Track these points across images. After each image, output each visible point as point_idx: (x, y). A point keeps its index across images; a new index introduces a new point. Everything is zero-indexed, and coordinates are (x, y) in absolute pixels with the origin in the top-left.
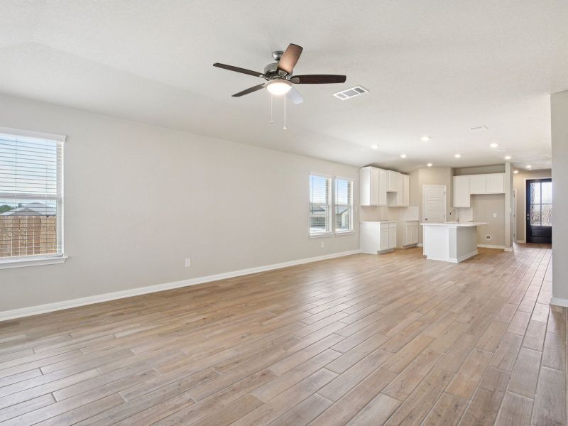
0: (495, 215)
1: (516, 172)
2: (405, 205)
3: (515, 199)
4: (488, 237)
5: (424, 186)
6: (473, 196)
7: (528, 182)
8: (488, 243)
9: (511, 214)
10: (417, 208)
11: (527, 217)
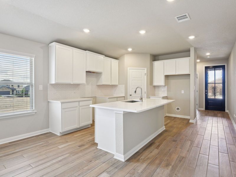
0: (183, 92)
1: (198, 61)
2: (113, 83)
3: (198, 80)
4: (178, 109)
5: (129, 68)
6: (167, 77)
7: (207, 68)
8: (178, 114)
9: (195, 91)
10: (124, 86)
11: (206, 92)
